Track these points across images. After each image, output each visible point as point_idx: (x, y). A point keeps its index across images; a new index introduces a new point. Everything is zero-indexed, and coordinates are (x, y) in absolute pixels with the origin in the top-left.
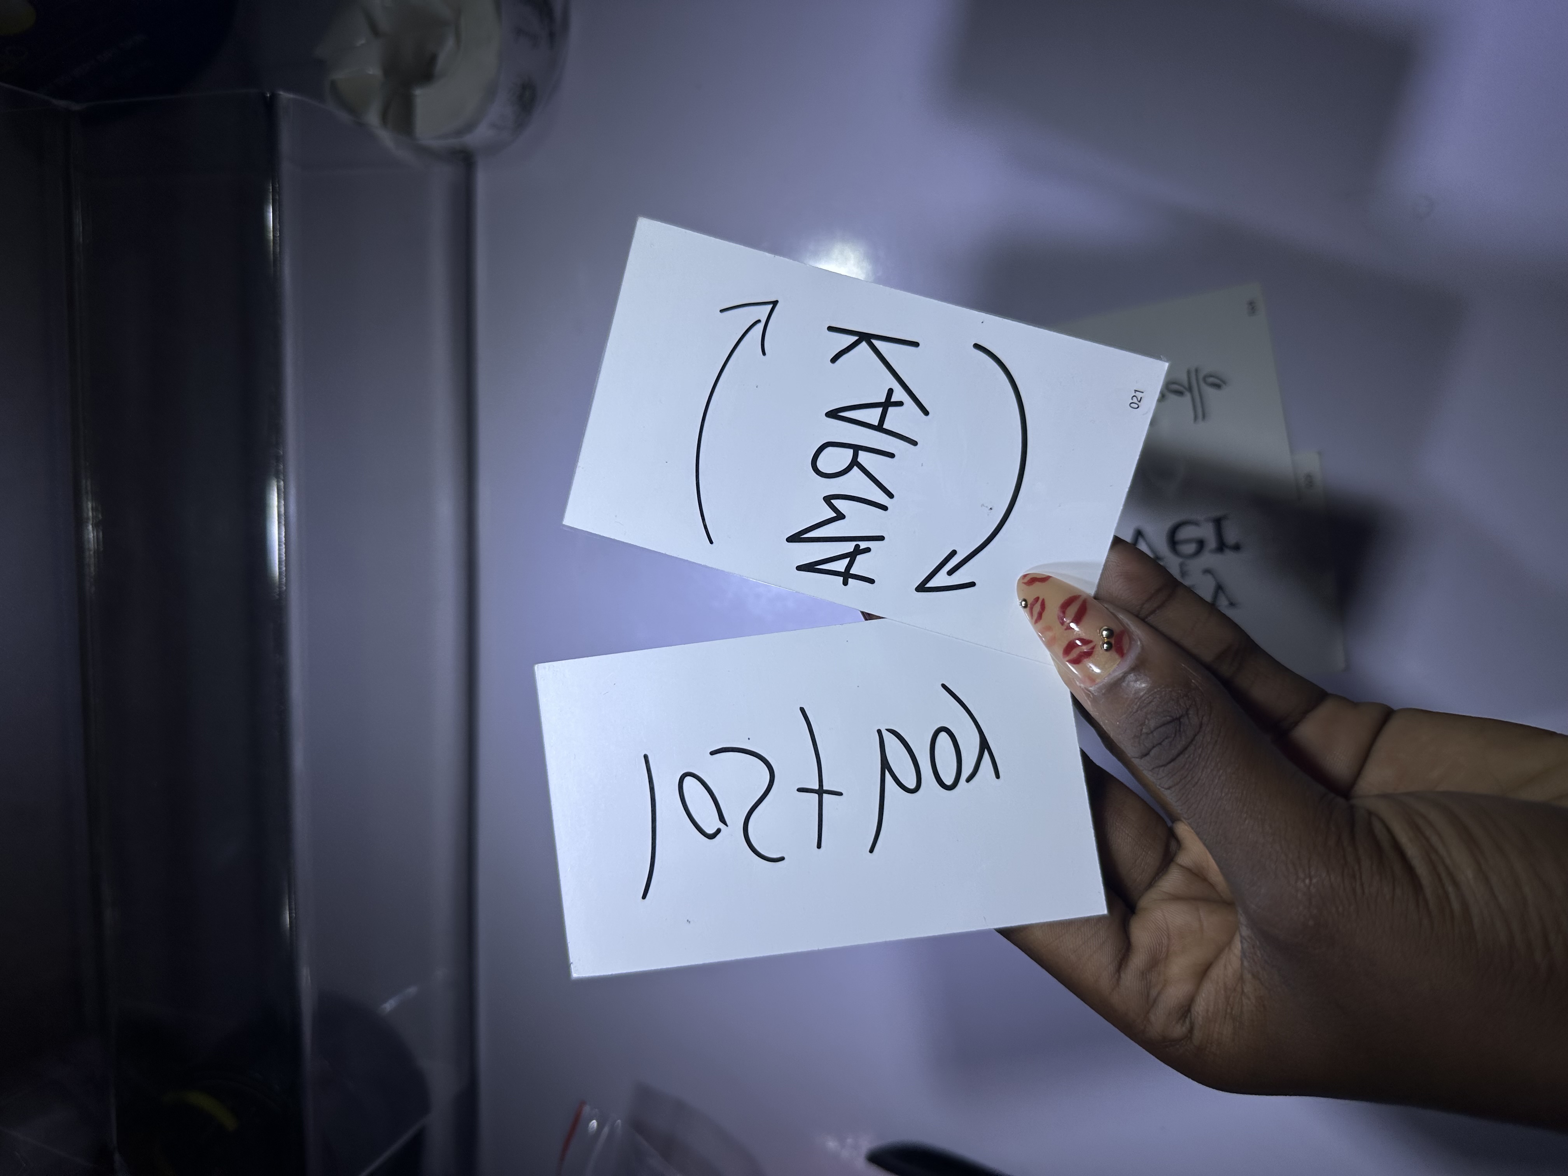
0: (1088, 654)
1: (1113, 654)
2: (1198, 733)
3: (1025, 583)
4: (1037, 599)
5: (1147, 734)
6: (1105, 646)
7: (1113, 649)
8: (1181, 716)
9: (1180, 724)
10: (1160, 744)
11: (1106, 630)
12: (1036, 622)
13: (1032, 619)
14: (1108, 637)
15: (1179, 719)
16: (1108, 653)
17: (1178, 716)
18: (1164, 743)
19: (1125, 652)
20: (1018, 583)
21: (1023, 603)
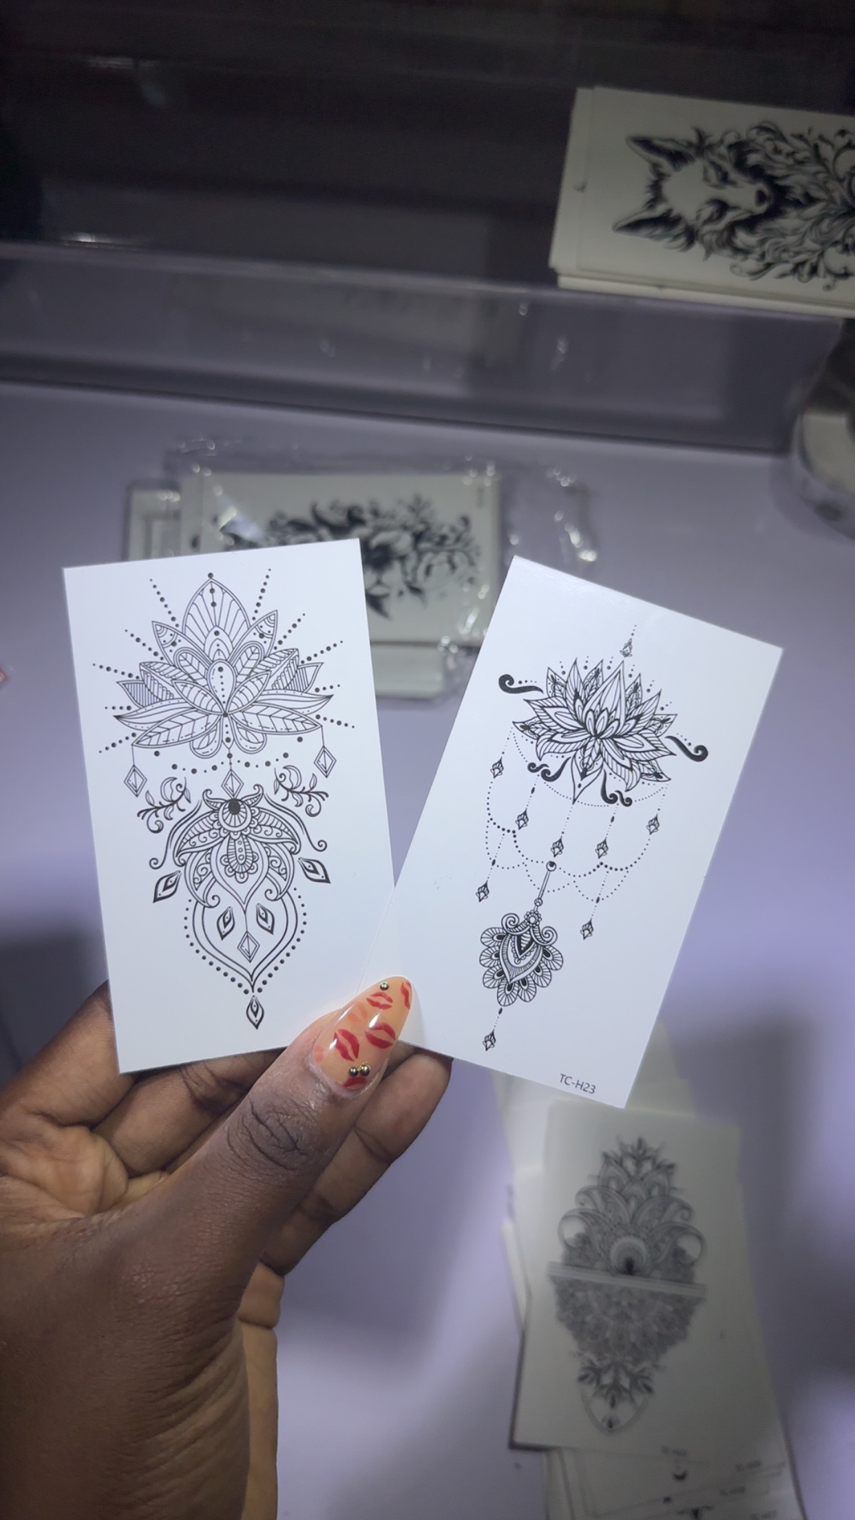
0: (345, 1055)
1: (345, 1077)
2: (286, 1169)
3: (403, 986)
4: (390, 1000)
5: (279, 1120)
6: (354, 1070)
7: (351, 1077)
8: (298, 1149)
9: (290, 1151)
10: (272, 1135)
11: (368, 1071)
12: (370, 1001)
13: (371, 996)
14: (362, 1071)
15: (296, 1147)
16: (346, 1072)
17: (298, 1147)
18: (273, 1139)
19: (349, 1087)
20: (404, 979)
21: (385, 986)
